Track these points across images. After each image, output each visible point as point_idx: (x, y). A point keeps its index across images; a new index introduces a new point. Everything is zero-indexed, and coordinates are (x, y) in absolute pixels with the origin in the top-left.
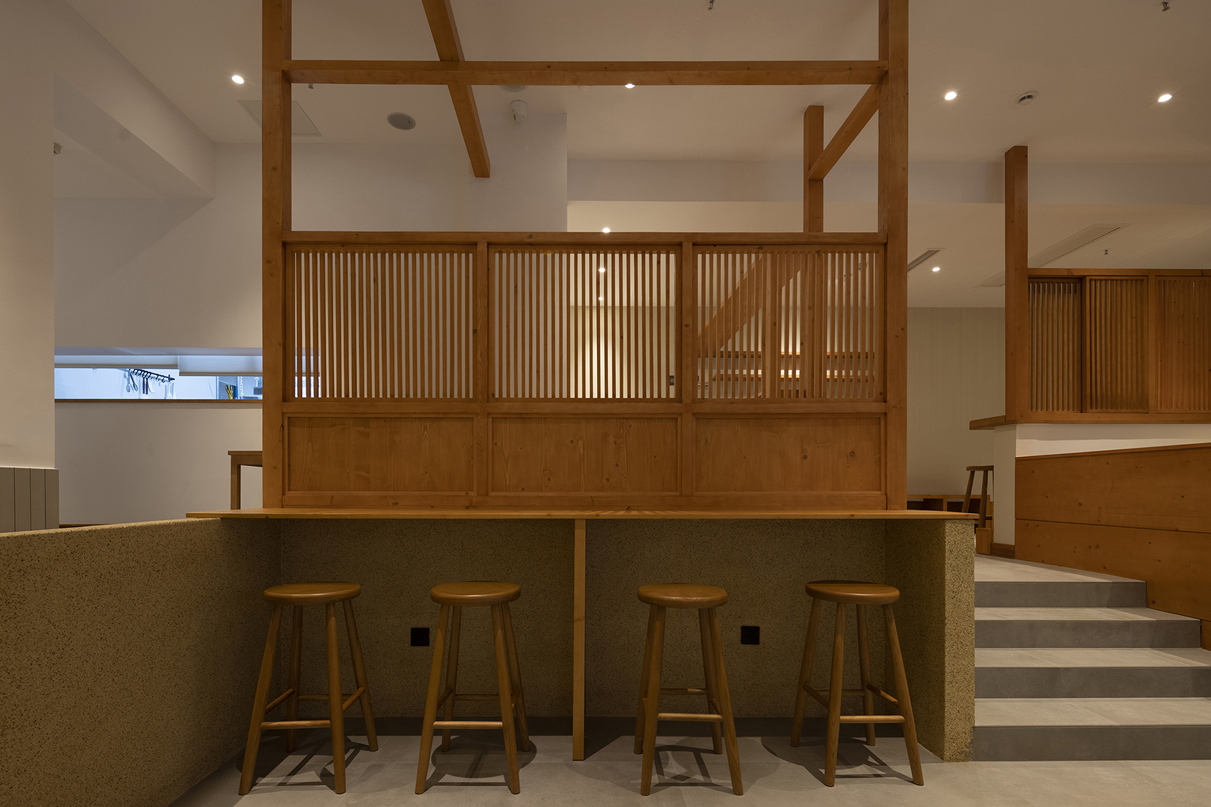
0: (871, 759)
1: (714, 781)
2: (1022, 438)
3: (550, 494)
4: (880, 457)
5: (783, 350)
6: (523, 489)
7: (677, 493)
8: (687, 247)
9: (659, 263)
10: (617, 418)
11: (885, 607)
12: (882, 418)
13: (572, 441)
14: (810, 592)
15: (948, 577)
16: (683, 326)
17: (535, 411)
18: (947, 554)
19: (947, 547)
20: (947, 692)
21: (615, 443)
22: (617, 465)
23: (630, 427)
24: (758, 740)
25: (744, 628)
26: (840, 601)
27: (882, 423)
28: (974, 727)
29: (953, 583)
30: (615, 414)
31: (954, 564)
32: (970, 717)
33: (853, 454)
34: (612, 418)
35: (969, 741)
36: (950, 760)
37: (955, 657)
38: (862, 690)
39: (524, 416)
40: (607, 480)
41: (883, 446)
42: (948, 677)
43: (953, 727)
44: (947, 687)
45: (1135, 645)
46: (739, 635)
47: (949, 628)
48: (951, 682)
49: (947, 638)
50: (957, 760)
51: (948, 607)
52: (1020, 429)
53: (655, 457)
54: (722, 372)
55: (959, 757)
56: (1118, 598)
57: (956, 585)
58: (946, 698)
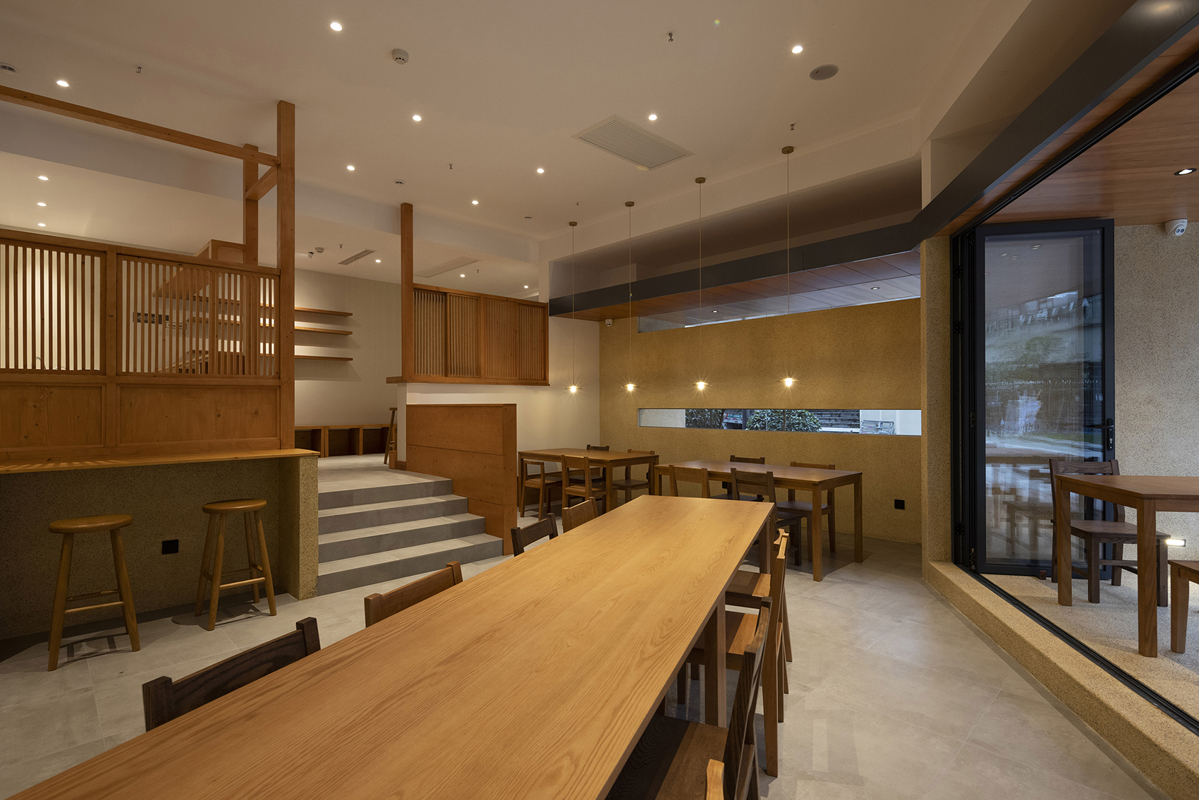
0: (251, 610)
1: (118, 649)
2: (410, 392)
4: (276, 415)
5: (262, 302)
7: (102, 446)
8: (112, 257)
9: (83, 263)
11: (256, 512)
12: (278, 389)
14: (205, 510)
15: (301, 490)
16: (108, 317)
19: (301, 473)
20: (300, 559)
24: (169, 619)
25: (164, 543)
26: (223, 514)
27: (278, 392)
28: (318, 577)
32: (316, 571)
35: (315, 585)
36: (303, 599)
38: (250, 568)
41: (278, 408)
42: (301, 550)
43: (305, 579)
44: (301, 556)
45: (435, 516)
46: (161, 548)
47: (302, 521)
48: (303, 553)
49: (301, 526)
50: (307, 598)
51: (302, 508)
52: (409, 386)
53: (78, 417)
54: (194, 314)
55: (308, 596)
56: (436, 490)
57: (307, 494)
58: (301, 562)
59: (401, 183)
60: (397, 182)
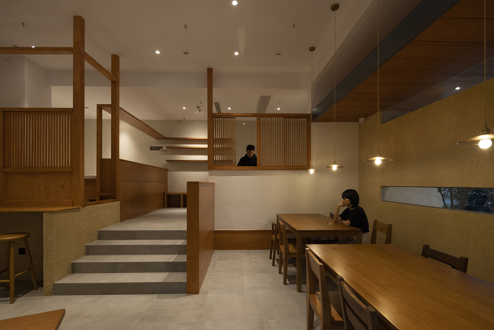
4: (72, 188)
12: (72, 173)
15: (44, 232)
18: (44, 224)
19: (44, 222)
27: (72, 175)
28: (54, 284)
29: (46, 234)
32: (53, 280)
33: (63, 186)
35: (52, 288)
36: (45, 295)
42: (44, 267)
43: (47, 283)
44: (44, 270)
48: (45, 268)
49: (44, 253)
50: (48, 295)
51: (44, 243)
57: (47, 234)
58: (44, 273)
59: (187, 53)
60: (185, 53)
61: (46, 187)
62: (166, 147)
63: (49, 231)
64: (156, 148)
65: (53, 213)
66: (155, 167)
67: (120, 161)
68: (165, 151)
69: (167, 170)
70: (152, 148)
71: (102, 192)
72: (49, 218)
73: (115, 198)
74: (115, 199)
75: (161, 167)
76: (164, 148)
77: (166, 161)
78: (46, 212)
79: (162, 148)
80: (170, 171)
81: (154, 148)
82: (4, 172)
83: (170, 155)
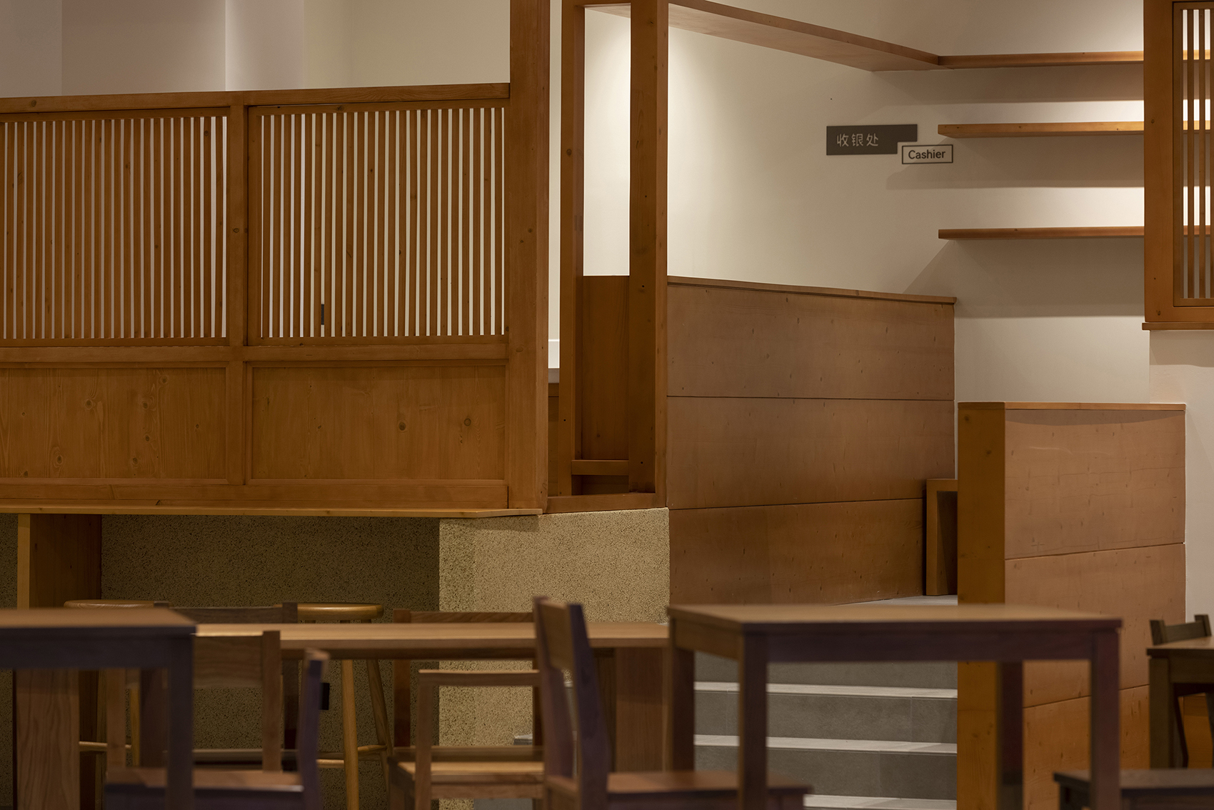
3: (59, 481)
6: (26, 474)
10: (147, 369)
13: (89, 403)
17: (38, 359)
18: (441, 565)
21: (145, 405)
22: (147, 438)
23: (164, 381)
29: (448, 603)
30: (143, 363)
31: (449, 577)
33: (468, 421)
34: (141, 369)
37: (450, 700)
39: (27, 366)
40: (135, 460)
61: (402, 427)
62: (943, 130)
63: (460, 590)
64: (872, 140)
65: (474, 522)
66: (857, 296)
67: (670, 289)
68: (938, 155)
69: (948, 305)
70: (842, 140)
71: (582, 458)
72: (458, 541)
73: (650, 489)
74: (646, 492)
75: (900, 289)
76: (929, 136)
77: (943, 234)
78: (448, 519)
79: (909, 133)
80: (970, 316)
81: (857, 140)
82: (246, 362)
83: (975, 191)
